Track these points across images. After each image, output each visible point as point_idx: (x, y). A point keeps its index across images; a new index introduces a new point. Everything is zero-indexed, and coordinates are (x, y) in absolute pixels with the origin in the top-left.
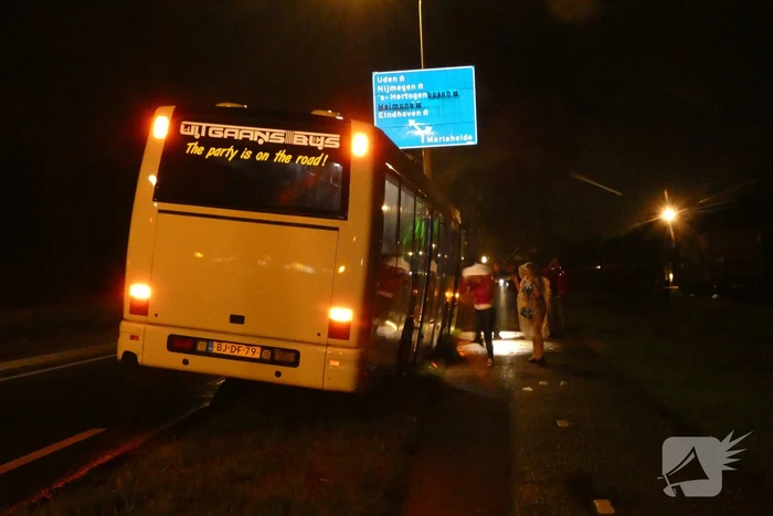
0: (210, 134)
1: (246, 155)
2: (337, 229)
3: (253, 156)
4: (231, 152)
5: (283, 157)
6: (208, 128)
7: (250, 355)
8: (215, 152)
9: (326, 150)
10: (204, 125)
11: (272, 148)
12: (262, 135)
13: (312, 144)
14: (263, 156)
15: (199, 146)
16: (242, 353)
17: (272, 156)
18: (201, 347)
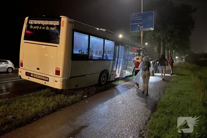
0: (34, 23)
1: (41, 28)
2: (57, 47)
3: (42, 28)
4: (38, 27)
5: (47, 28)
6: (34, 21)
7: (40, 78)
8: (35, 27)
9: (56, 26)
10: (33, 21)
11: (45, 26)
12: (44, 22)
13: (53, 24)
14: (44, 28)
15: (32, 26)
16: (39, 77)
17: (45, 28)
18: (32, 75)
